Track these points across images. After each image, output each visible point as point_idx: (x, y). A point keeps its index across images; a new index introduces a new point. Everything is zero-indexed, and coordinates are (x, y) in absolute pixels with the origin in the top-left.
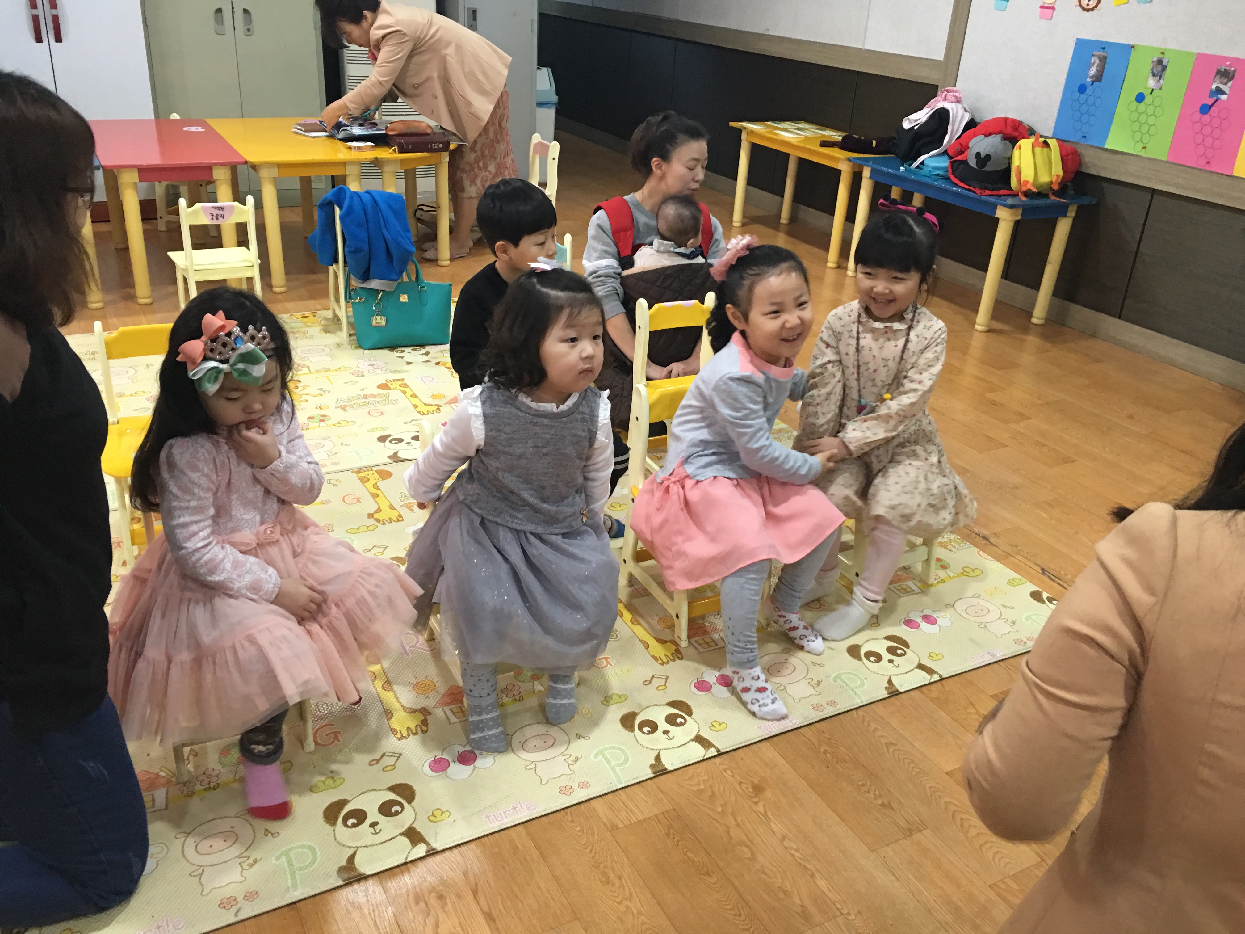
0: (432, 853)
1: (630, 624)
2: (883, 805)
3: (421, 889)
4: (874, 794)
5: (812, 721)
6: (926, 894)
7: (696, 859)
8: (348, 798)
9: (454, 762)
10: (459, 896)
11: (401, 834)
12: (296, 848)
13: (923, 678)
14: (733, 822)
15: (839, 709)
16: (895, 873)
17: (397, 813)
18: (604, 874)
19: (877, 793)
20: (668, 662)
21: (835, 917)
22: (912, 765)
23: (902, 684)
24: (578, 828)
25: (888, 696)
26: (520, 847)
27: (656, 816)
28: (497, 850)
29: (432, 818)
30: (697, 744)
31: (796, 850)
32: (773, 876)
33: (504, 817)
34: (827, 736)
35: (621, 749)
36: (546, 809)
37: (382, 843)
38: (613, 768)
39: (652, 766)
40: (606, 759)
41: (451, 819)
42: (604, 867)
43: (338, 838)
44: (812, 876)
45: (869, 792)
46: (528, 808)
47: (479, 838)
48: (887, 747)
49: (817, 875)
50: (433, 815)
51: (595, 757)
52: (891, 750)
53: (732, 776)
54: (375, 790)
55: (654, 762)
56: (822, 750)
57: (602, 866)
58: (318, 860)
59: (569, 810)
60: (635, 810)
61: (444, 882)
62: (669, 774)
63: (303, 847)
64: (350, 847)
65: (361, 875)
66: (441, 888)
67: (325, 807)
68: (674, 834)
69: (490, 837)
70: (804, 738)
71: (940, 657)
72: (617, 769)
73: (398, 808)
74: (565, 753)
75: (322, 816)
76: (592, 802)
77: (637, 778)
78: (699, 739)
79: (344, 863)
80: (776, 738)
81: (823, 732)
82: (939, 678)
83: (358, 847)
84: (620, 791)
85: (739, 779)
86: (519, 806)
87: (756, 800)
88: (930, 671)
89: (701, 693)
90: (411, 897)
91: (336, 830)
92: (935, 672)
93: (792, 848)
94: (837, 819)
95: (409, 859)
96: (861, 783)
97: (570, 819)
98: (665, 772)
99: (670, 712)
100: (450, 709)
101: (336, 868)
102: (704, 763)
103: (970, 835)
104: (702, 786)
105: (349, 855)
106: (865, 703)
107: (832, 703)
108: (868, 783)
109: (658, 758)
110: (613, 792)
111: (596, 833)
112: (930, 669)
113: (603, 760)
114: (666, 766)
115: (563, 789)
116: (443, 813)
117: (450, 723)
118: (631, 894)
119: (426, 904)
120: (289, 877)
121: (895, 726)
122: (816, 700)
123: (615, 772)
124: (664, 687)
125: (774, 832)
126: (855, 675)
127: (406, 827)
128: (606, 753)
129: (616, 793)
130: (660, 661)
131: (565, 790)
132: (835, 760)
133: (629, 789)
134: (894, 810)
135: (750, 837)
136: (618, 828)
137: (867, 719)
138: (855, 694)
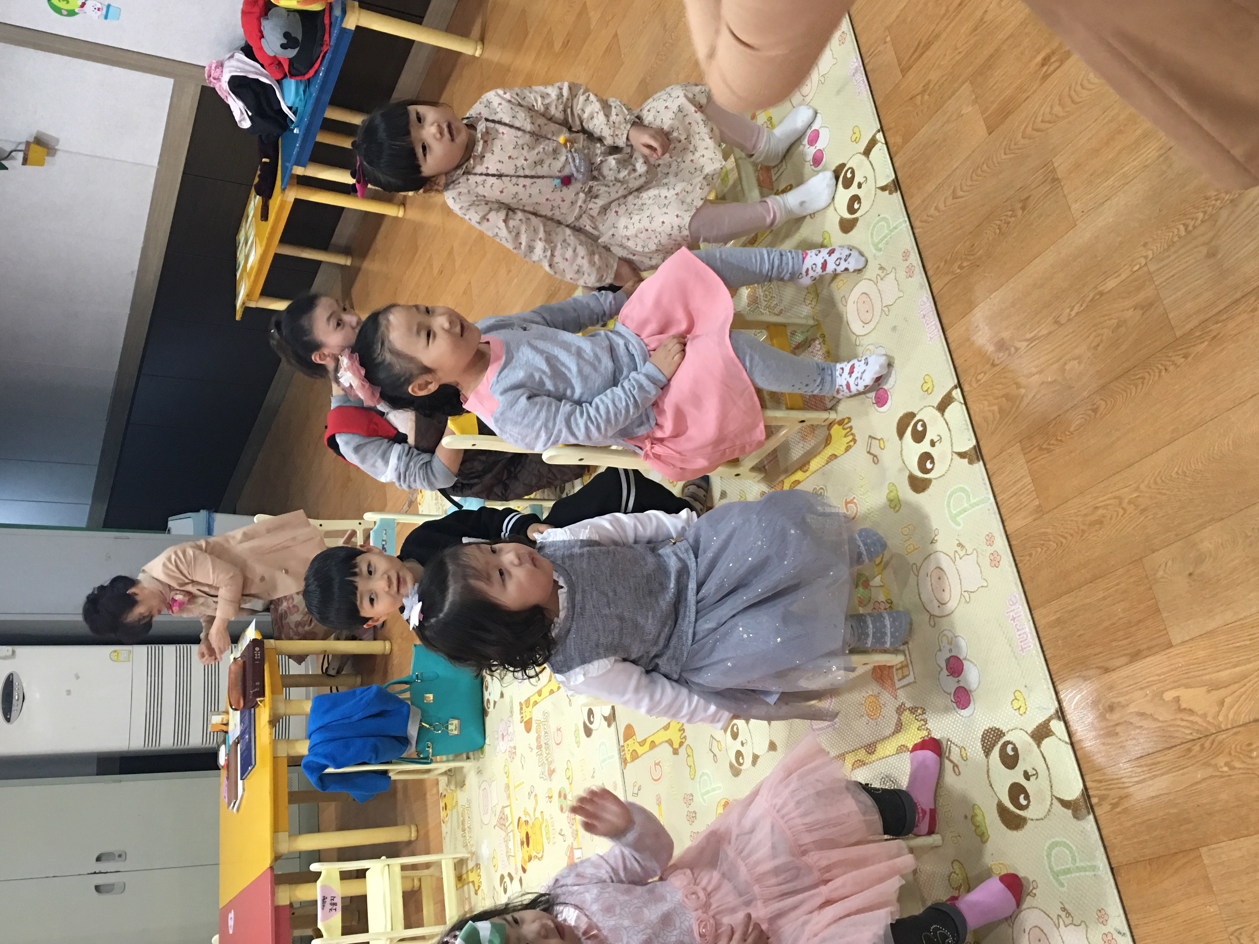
0: (1061, 714)
1: (808, 474)
2: (1023, 208)
3: (1102, 729)
4: (1011, 217)
5: (925, 280)
6: (1126, 169)
7: (1078, 422)
8: (996, 802)
9: (958, 681)
10: (1111, 688)
11: (1039, 746)
12: (1050, 863)
13: (880, 152)
14: (1037, 376)
15: (913, 248)
16: (1101, 201)
17: (1015, 749)
18: (1092, 524)
19: (1010, 213)
20: (852, 434)
21: (1150, 273)
22: (979, 171)
23: (886, 175)
24: (1039, 550)
25: (899, 192)
26: (1058, 615)
27: (1027, 462)
28: (1060, 642)
29: (1022, 710)
30: (947, 410)
31: (1071, 310)
32: (1100, 338)
33: (1023, 631)
34: (943, 263)
35: (950, 496)
36: (1016, 584)
37: (1048, 768)
38: (972, 506)
39: (971, 462)
40: (960, 513)
41: (1022, 689)
42: (1084, 524)
43: (1041, 816)
44: (1101, 294)
45: (1009, 223)
46: (1014, 604)
47: (1046, 660)
48: (958, 198)
49: (1100, 289)
50: (1019, 709)
51: (959, 525)
52: (960, 193)
53: (985, 374)
54: (988, 771)
55: (966, 460)
56: (958, 271)
57: (1082, 527)
58: (1064, 840)
59: (1017, 558)
60: (1019, 485)
61: (1095, 703)
62: (981, 444)
63: (1049, 856)
64: (1052, 804)
65: (1083, 794)
66: (1100, 707)
67: (1005, 828)
68: (1049, 444)
69: (1045, 649)
70: (945, 289)
71: (856, 130)
72: (973, 501)
73: (1009, 747)
74: (953, 557)
75: (1015, 832)
76: (1009, 533)
77: (983, 479)
78: (942, 407)
79: (1069, 812)
80: (944, 321)
81: (938, 267)
82: (881, 133)
83: (1052, 795)
84: (998, 499)
85: (988, 366)
86: (1011, 614)
87: (1013, 350)
88: (873, 143)
89: (889, 401)
90: (1109, 740)
91: (1031, 817)
92: (874, 136)
93: (1070, 315)
94: (1037, 261)
95: (1067, 740)
96: (998, 231)
97: (1028, 558)
98: (978, 448)
99: (910, 437)
100: (899, 680)
101: (1075, 821)
102: (968, 404)
103: (1061, 114)
104: (996, 408)
105: (1060, 806)
106: (907, 219)
107: (906, 255)
108: (998, 222)
109: (962, 455)
110: (998, 508)
111: (1043, 530)
112: (869, 143)
113: (962, 516)
114: (971, 446)
115: (994, 563)
116: (1016, 699)
117: (915, 682)
118: (1115, 498)
119: (1117, 725)
120: (1082, 874)
121: (934, 187)
122: (902, 274)
123: (977, 504)
124: (882, 442)
125: (1050, 333)
126: (874, 227)
127: (1030, 740)
128: (954, 512)
129: (1000, 504)
130: (852, 443)
131: (995, 561)
132: (972, 257)
133: (995, 490)
134: (1030, 196)
135: (1055, 359)
136: (1040, 506)
137: (925, 218)
138: (895, 228)
